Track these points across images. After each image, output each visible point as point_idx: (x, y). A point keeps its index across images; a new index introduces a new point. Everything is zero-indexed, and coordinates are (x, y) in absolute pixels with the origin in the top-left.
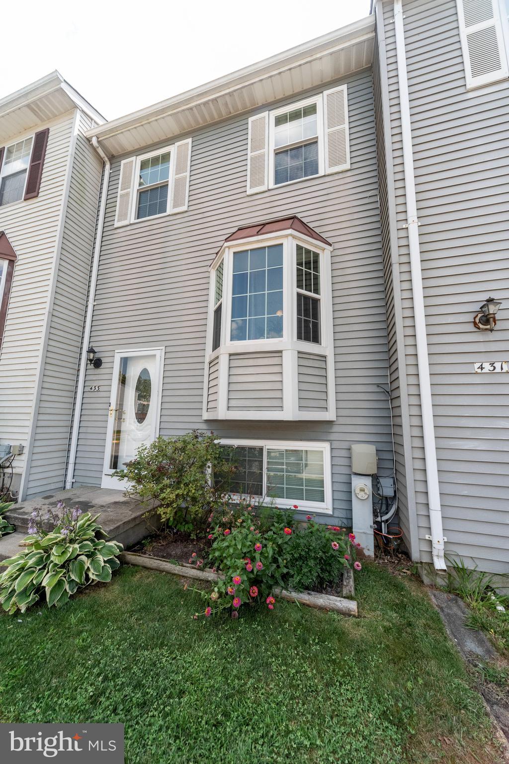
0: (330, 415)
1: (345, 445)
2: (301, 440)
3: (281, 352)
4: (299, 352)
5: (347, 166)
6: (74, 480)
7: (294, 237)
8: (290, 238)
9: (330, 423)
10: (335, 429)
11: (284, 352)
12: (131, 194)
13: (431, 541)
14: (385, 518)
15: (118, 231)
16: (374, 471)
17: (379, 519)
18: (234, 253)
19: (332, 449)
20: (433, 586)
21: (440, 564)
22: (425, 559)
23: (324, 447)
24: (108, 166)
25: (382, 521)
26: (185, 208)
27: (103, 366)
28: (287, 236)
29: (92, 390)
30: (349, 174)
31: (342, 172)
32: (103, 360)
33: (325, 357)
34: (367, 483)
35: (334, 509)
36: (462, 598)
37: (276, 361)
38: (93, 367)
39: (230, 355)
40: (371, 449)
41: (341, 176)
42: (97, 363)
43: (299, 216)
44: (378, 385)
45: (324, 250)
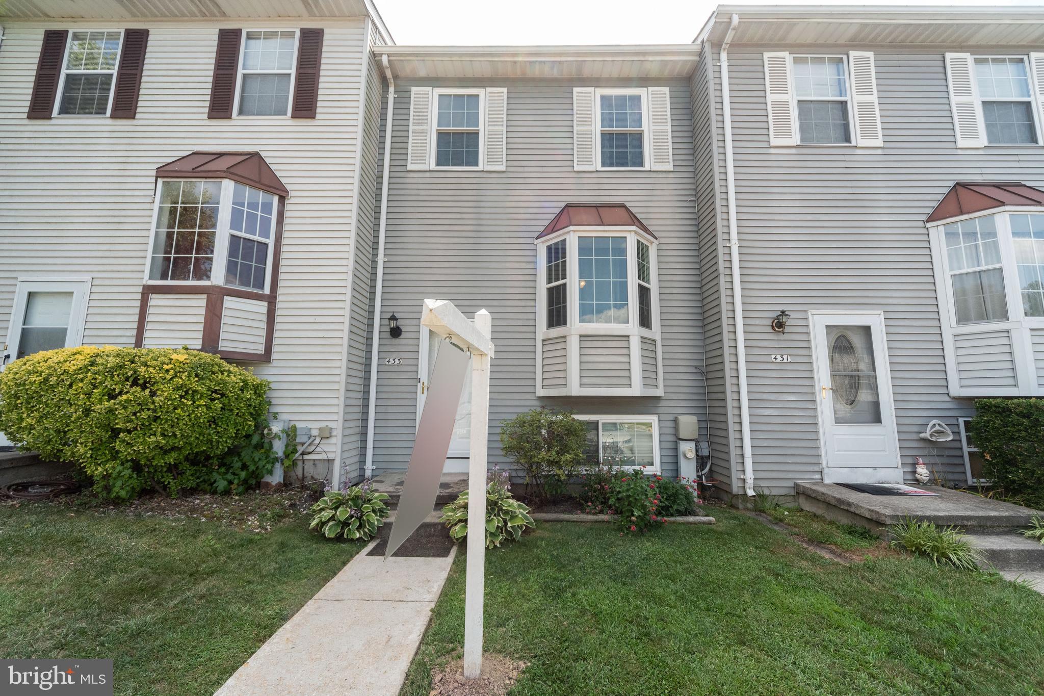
0: (659, 392)
1: (672, 417)
2: (634, 414)
3: (628, 336)
4: (642, 337)
5: (670, 167)
6: (374, 467)
7: (636, 232)
8: (633, 233)
9: (658, 398)
10: (662, 403)
11: (631, 337)
12: (429, 133)
13: (744, 480)
14: (703, 472)
15: (412, 175)
16: (696, 436)
17: (700, 474)
18: (579, 237)
19: (660, 421)
20: (747, 509)
21: (751, 493)
22: (741, 492)
23: (653, 419)
24: (392, 89)
25: (702, 475)
26: (503, 168)
27: (403, 335)
28: (630, 231)
29: (390, 363)
30: (671, 175)
31: (665, 172)
32: (403, 329)
33: (655, 341)
34: (692, 445)
35: (662, 470)
36: (764, 512)
37: (624, 344)
38: (390, 337)
39: (581, 336)
40: (693, 419)
41: (664, 175)
42: (396, 332)
43: (627, 204)
44: (696, 367)
45: (652, 243)
